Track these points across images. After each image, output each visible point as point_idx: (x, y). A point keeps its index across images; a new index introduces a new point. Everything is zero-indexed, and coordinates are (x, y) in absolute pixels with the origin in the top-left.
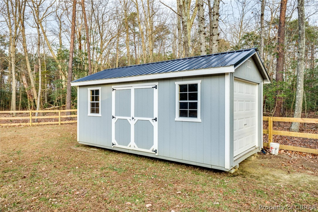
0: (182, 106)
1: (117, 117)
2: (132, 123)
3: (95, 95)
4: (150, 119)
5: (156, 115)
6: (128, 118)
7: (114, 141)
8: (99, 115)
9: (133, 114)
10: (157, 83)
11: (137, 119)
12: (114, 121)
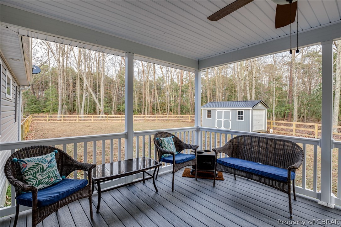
0: (239, 117)
1: (218, 119)
2: (223, 121)
3: (209, 112)
4: (229, 120)
5: (231, 119)
6: (221, 120)
7: (216, 126)
8: (211, 118)
9: (223, 118)
10: (231, 110)
11: (224, 120)
12: (216, 120)
